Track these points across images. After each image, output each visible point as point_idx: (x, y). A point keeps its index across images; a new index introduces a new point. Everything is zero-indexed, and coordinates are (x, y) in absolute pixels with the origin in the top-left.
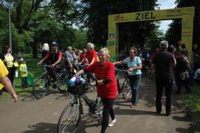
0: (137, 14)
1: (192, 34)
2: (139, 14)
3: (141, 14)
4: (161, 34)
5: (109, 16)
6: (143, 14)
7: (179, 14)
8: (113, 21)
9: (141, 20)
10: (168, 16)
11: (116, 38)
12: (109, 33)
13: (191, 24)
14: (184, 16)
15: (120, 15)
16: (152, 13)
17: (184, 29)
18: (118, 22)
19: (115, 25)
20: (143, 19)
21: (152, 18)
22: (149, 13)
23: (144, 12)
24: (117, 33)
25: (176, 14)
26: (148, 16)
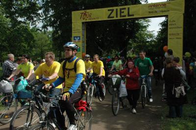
0: (109, 10)
1: (181, 36)
2: (113, 10)
3: (115, 11)
4: (151, 36)
5: (73, 13)
6: (117, 10)
8: (78, 20)
9: (115, 18)
10: (150, 12)
11: (83, 42)
12: (73, 35)
13: (180, 23)
15: (88, 11)
16: (129, 8)
18: (84, 21)
19: (81, 25)
20: (117, 17)
21: (129, 15)
22: (125, 9)
23: (119, 8)
24: (83, 35)
26: (123, 12)
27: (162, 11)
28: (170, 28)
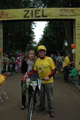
0: (25, 11)
2: (28, 11)
3: (30, 12)
6: (32, 11)
7: (72, 14)
9: (30, 18)
10: (61, 15)
14: (77, 16)
15: (5, 10)
17: (78, 31)
20: (32, 17)
21: (43, 16)
22: (39, 10)
23: (34, 9)
25: (70, 14)
26: (38, 13)
27: (71, 15)
28: (77, 30)
